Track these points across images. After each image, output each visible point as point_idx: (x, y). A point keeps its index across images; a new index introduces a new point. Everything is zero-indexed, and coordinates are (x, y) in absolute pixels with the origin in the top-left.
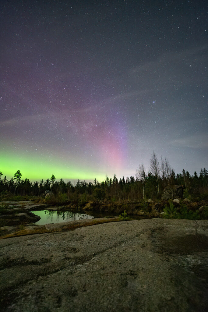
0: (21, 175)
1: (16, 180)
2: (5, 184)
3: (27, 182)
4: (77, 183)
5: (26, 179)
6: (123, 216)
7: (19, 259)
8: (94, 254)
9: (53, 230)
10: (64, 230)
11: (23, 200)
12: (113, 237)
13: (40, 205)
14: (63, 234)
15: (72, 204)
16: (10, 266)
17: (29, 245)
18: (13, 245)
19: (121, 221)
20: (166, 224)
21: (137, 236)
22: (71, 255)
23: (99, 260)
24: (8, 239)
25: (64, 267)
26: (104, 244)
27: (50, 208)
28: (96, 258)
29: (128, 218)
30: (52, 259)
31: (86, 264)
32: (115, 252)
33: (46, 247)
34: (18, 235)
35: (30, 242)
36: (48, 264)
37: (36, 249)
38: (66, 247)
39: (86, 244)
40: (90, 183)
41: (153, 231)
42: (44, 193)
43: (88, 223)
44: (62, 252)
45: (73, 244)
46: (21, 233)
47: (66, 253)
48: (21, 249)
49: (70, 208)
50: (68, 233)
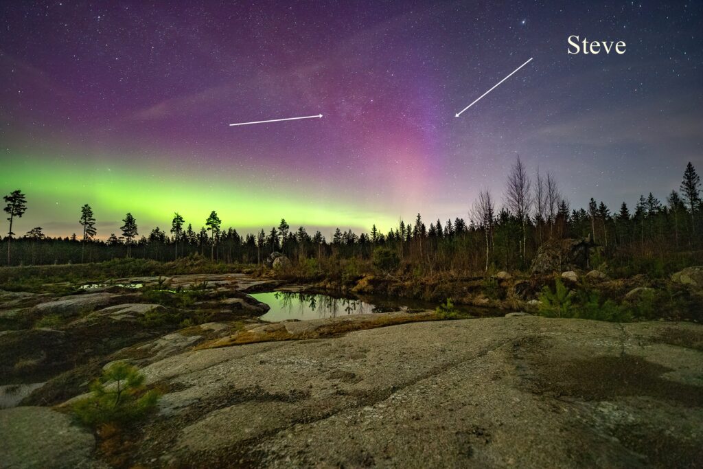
0: (220, 222)
1: (211, 231)
2: (192, 240)
3: (233, 235)
4: (335, 236)
5: (230, 230)
6: (445, 310)
7: (251, 389)
8: (394, 388)
9: (301, 334)
10: (322, 335)
11: (232, 272)
12: (429, 355)
13: (264, 282)
14: (323, 343)
15: (330, 281)
16: (239, 402)
17: (262, 362)
18: (234, 361)
19: (440, 320)
20: (546, 329)
21: (481, 354)
22: (348, 387)
23: (405, 400)
24: (221, 349)
25: (339, 410)
26: (410, 369)
27: (284, 289)
28: (398, 396)
29: (456, 313)
30: (313, 393)
31: (381, 406)
32: (435, 386)
33: (296, 369)
34: (237, 342)
35: (262, 356)
36: (307, 403)
37: (277, 370)
38: (334, 370)
39: (373, 366)
40: (363, 235)
41: (517, 345)
42: (270, 258)
43: (370, 322)
44: (328, 379)
45: (348, 366)
46: (242, 338)
47: (337, 382)
48: (250, 370)
49: (324, 288)
50: (333, 342)
